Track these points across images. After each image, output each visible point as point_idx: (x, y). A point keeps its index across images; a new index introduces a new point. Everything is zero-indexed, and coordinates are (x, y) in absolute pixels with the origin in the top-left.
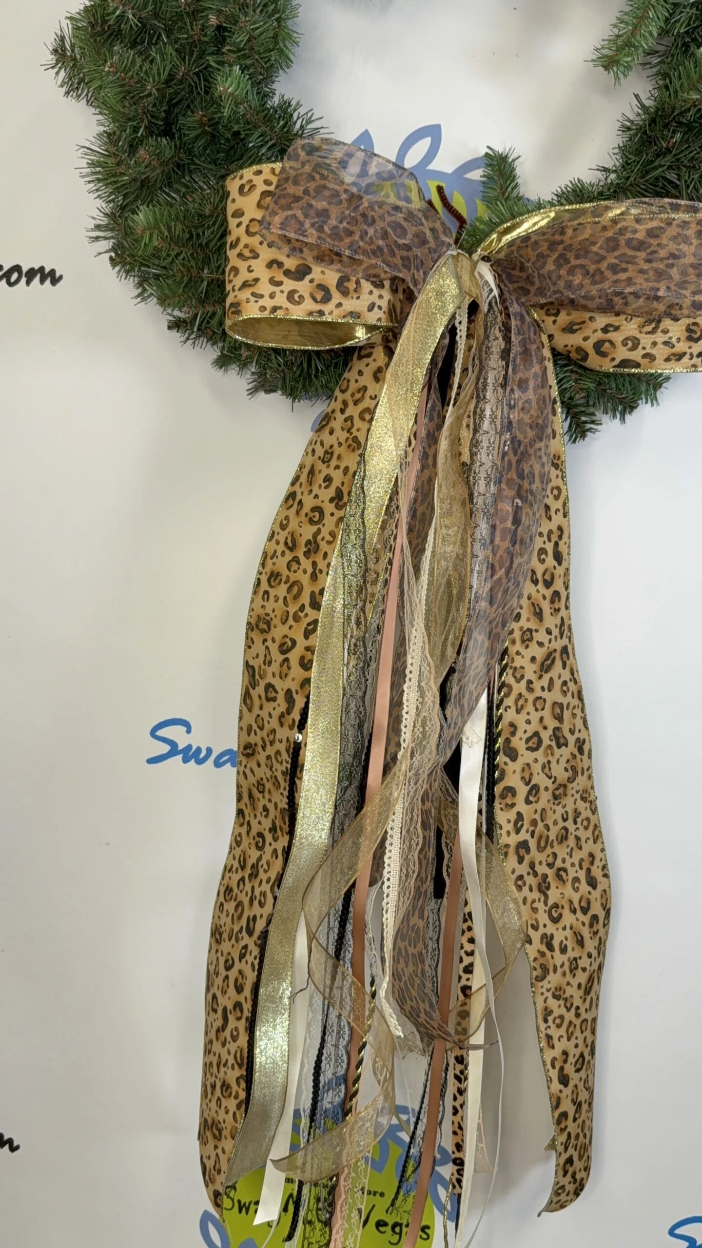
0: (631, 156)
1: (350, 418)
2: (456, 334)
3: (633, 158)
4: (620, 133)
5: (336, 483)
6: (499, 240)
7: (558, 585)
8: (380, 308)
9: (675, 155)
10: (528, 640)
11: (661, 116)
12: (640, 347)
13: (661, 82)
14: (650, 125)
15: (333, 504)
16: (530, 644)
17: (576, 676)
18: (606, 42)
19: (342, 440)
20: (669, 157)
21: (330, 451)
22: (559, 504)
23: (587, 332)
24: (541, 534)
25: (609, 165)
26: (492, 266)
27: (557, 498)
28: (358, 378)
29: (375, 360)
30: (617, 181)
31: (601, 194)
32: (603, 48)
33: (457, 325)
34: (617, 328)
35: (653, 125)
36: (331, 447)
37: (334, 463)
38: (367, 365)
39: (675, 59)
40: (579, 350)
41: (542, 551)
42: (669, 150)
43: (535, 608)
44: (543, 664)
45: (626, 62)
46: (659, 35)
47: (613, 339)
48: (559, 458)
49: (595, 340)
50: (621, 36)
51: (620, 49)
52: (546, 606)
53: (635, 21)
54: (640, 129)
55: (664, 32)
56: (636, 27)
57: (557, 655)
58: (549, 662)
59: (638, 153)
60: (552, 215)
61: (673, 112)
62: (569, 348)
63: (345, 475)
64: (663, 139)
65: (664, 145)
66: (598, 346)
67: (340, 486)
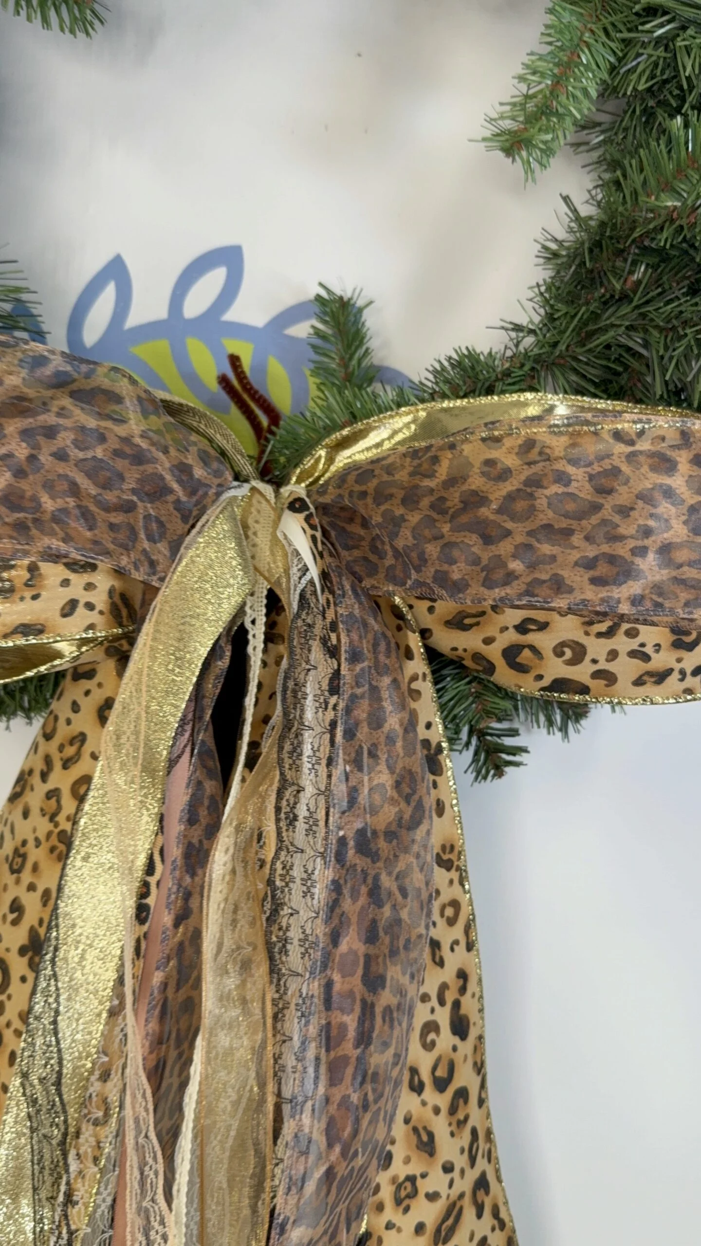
0: (559, 306)
1: (53, 794)
2: (247, 642)
3: (562, 308)
4: (542, 261)
5: (30, 918)
6: (330, 460)
7: (465, 1077)
8: (90, 606)
9: (637, 307)
10: (408, 1196)
11: (611, 238)
12: (588, 659)
13: (607, 176)
14: (591, 251)
15: (25, 960)
16: (413, 1203)
17: (503, 1215)
18: (508, 108)
19: (41, 835)
20: (625, 309)
21: (22, 851)
22: (457, 933)
23: (490, 631)
24: (425, 998)
25: (523, 320)
26: (308, 519)
27: (451, 922)
28: (72, 716)
29: (100, 685)
30: (536, 351)
31: (507, 374)
32: (502, 118)
33: (248, 625)
34: (543, 626)
35: (596, 251)
36: (24, 843)
37: (26, 877)
38: (87, 693)
39: (630, 138)
40: (477, 657)
41: (431, 1027)
42: (624, 298)
43: (419, 1136)
44: (438, 1230)
45: (545, 143)
46: (601, 95)
47: (537, 644)
48: (452, 847)
49: (505, 644)
50: (534, 96)
51: (531, 119)
52: (440, 1126)
53: (556, 71)
54: (575, 255)
55: (608, 91)
56: (558, 82)
57: (467, 1202)
58: (450, 1222)
59: (572, 299)
60: (422, 414)
61: (632, 230)
62: (460, 652)
63: (45, 905)
64: (615, 274)
65: (618, 286)
66: (511, 654)
67: (36, 924)
